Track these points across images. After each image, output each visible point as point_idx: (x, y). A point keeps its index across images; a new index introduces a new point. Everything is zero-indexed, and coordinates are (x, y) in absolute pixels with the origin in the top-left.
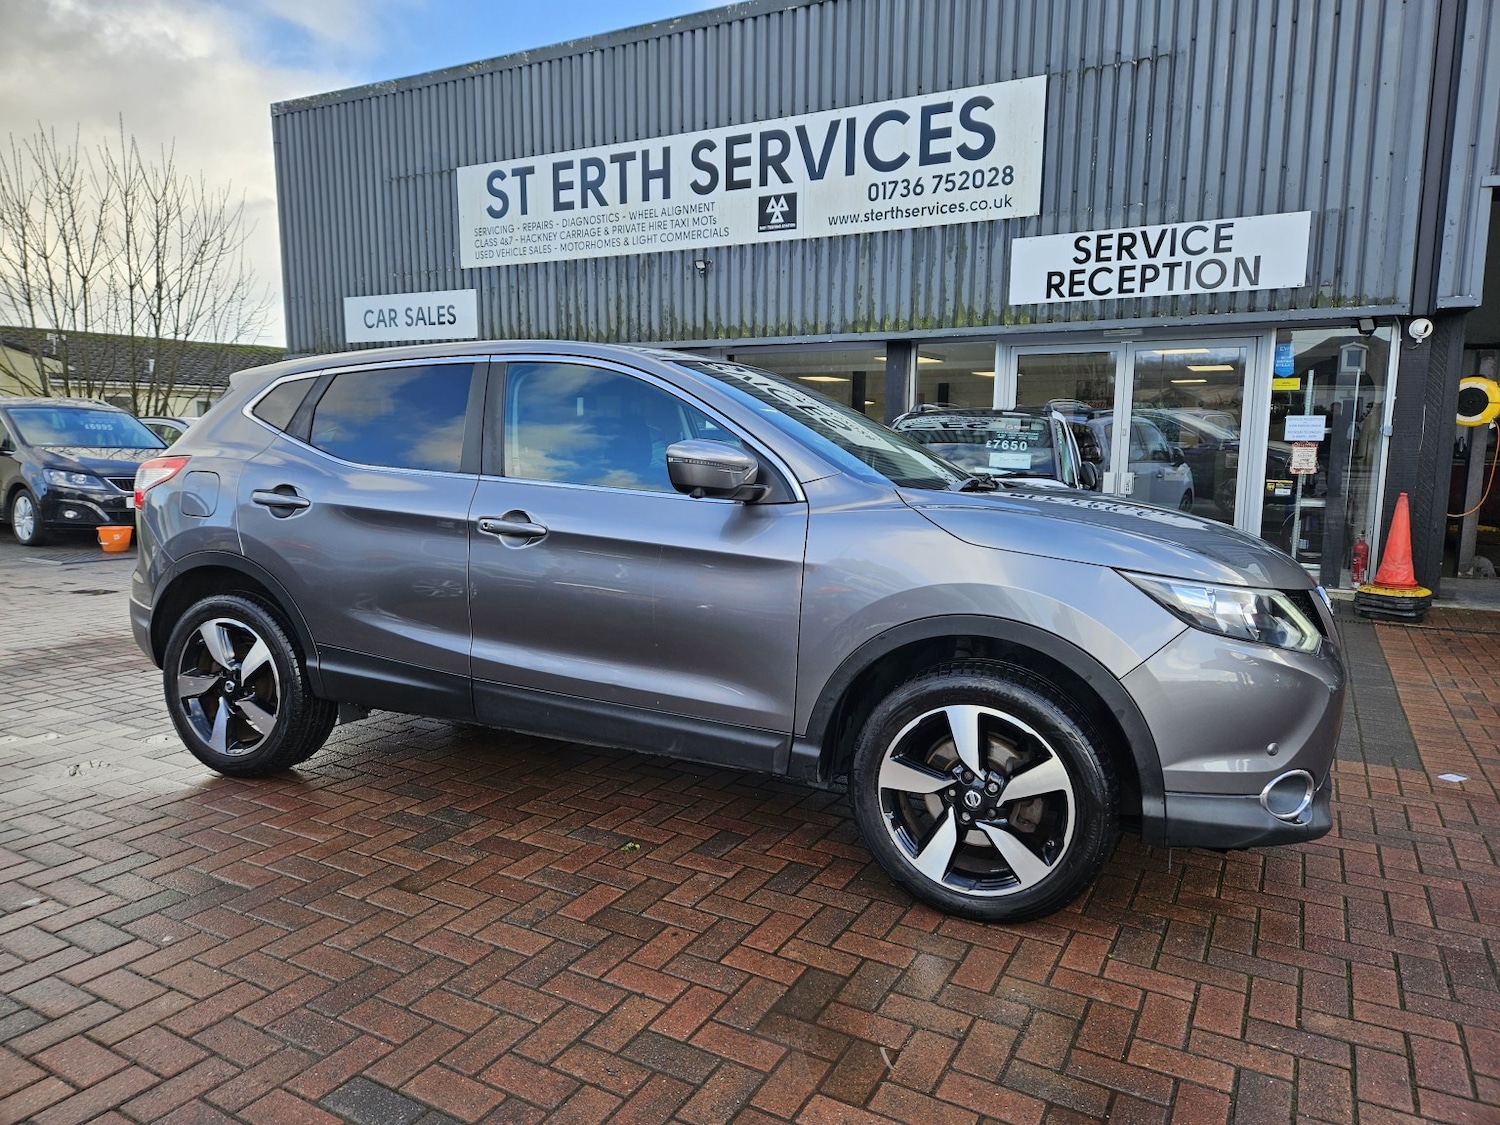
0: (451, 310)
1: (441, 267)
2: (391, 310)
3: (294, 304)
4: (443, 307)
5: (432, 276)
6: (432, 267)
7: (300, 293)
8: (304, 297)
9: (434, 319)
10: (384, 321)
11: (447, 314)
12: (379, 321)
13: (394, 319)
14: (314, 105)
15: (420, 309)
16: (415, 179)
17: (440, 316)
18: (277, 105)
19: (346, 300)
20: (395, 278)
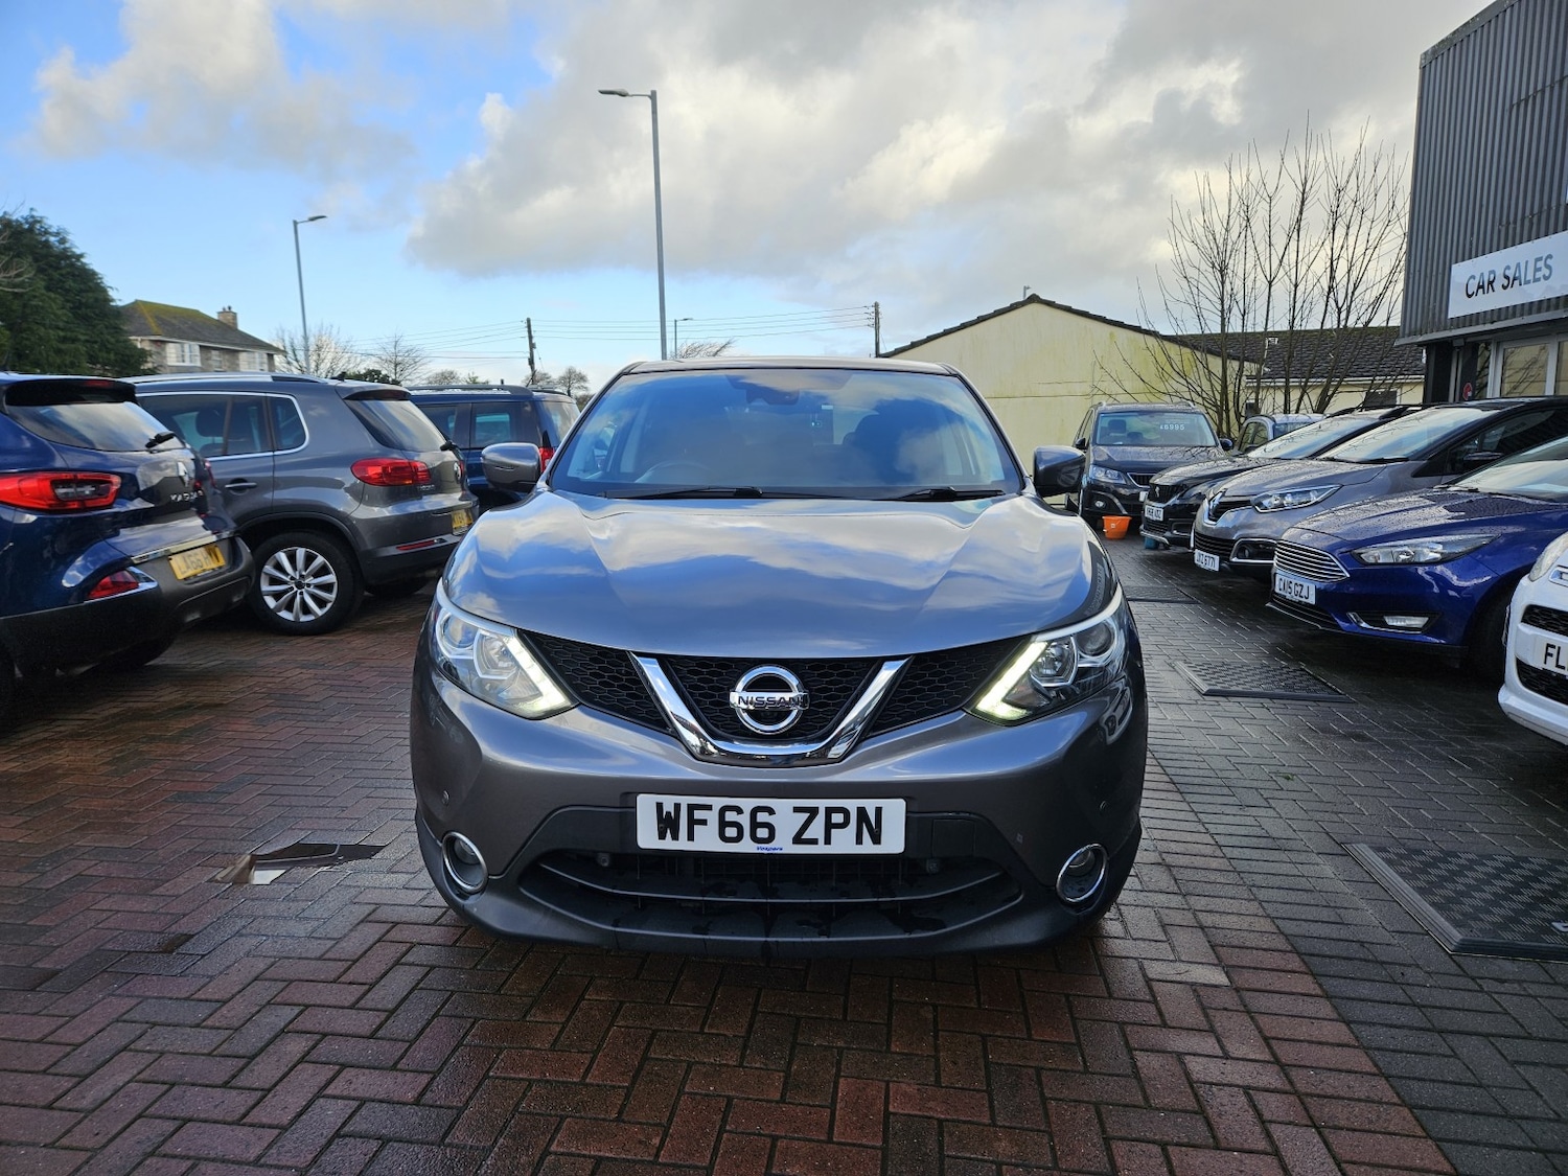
0: (1549, 262)
1: (1545, 207)
2: (1493, 272)
3: (1411, 280)
4: (1540, 259)
5: (1535, 220)
6: (1536, 210)
7: (1417, 269)
8: (1420, 271)
9: (1530, 277)
10: (1483, 287)
11: (1544, 268)
12: (1479, 287)
13: (1491, 283)
14: (1455, 42)
15: (1518, 265)
16: (1534, 98)
17: (1537, 270)
18: (1425, 53)
19: (1454, 266)
20: (1499, 231)
